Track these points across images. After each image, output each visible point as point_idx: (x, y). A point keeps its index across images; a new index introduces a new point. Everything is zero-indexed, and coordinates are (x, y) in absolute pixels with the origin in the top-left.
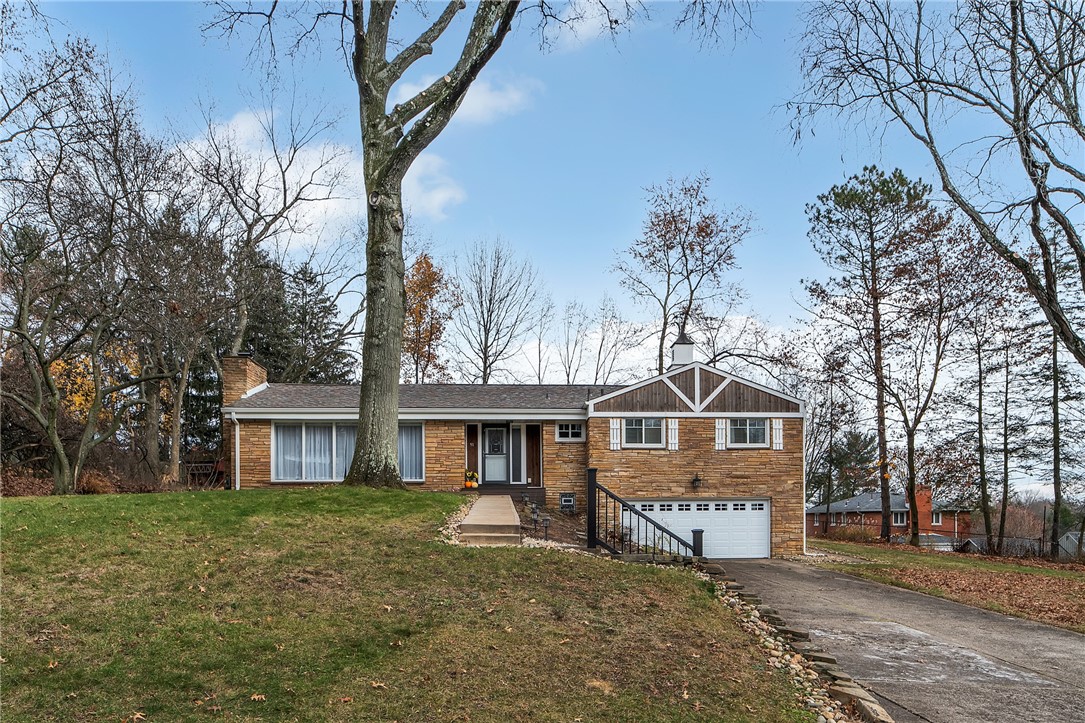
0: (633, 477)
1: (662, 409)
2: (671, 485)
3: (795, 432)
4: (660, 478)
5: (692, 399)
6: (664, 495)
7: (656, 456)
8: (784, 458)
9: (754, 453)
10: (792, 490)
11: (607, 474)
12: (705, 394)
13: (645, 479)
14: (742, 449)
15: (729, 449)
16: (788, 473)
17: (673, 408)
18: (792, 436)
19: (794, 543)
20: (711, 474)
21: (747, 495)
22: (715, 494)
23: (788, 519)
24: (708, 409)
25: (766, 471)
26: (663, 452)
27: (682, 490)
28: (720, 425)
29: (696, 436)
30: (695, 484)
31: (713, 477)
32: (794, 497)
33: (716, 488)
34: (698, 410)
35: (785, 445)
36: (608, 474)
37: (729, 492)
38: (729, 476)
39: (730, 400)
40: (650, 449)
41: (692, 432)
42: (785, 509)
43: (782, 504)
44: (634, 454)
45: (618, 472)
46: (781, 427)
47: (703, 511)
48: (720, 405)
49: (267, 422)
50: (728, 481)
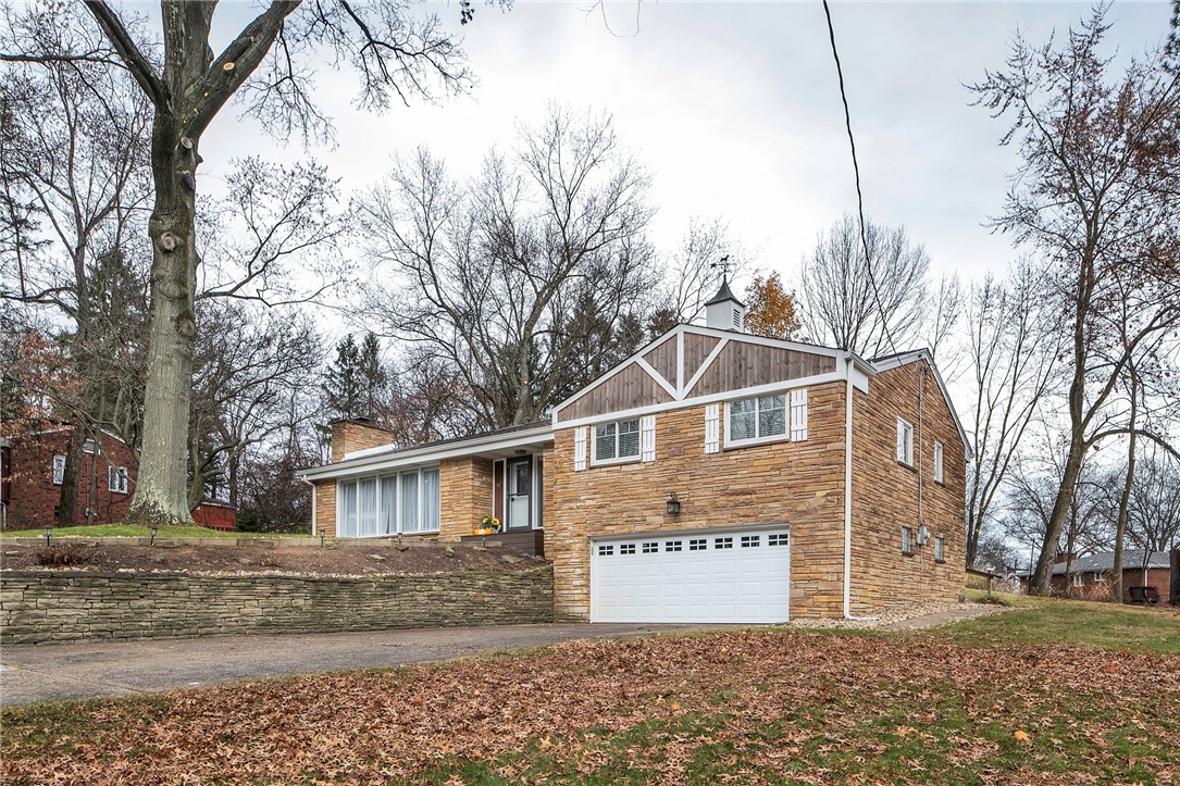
0: (601, 507)
1: (635, 403)
2: (646, 513)
3: (829, 407)
4: (632, 504)
5: (673, 382)
6: (639, 528)
7: (627, 473)
8: (812, 454)
9: (763, 452)
10: (824, 507)
11: (571, 505)
12: (691, 369)
13: (615, 506)
14: (745, 448)
15: (726, 451)
16: (816, 479)
17: (650, 400)
18: (825, 414)
19: (824, 599)
20: (699, 493)
21: (751, 522)
22: (704, 523)
23: (815, 558)
24: (694, 392)
25: (783, 479)
26: (636, 467)
27: (660, 520)
28: (711, 413)
29: (680, 436)
30: (675, 509)
31: (701, 496)
32: (826, 518)
33: (705, 513)
34: (680, 396)
35: (812, 431)
36: (573, 505)
37: (723, 520)
38: (725, 493)
39: (729, 371)
40: (621, 465)
41: (675, 431)
42: (811, 540)
43: (806, 532)
44: (603, 474)
45: (584, 501)
46: (805, 401)
47: (698, 550)
48: (713, 383)
49: (333, 481)
50: (722, 501)
